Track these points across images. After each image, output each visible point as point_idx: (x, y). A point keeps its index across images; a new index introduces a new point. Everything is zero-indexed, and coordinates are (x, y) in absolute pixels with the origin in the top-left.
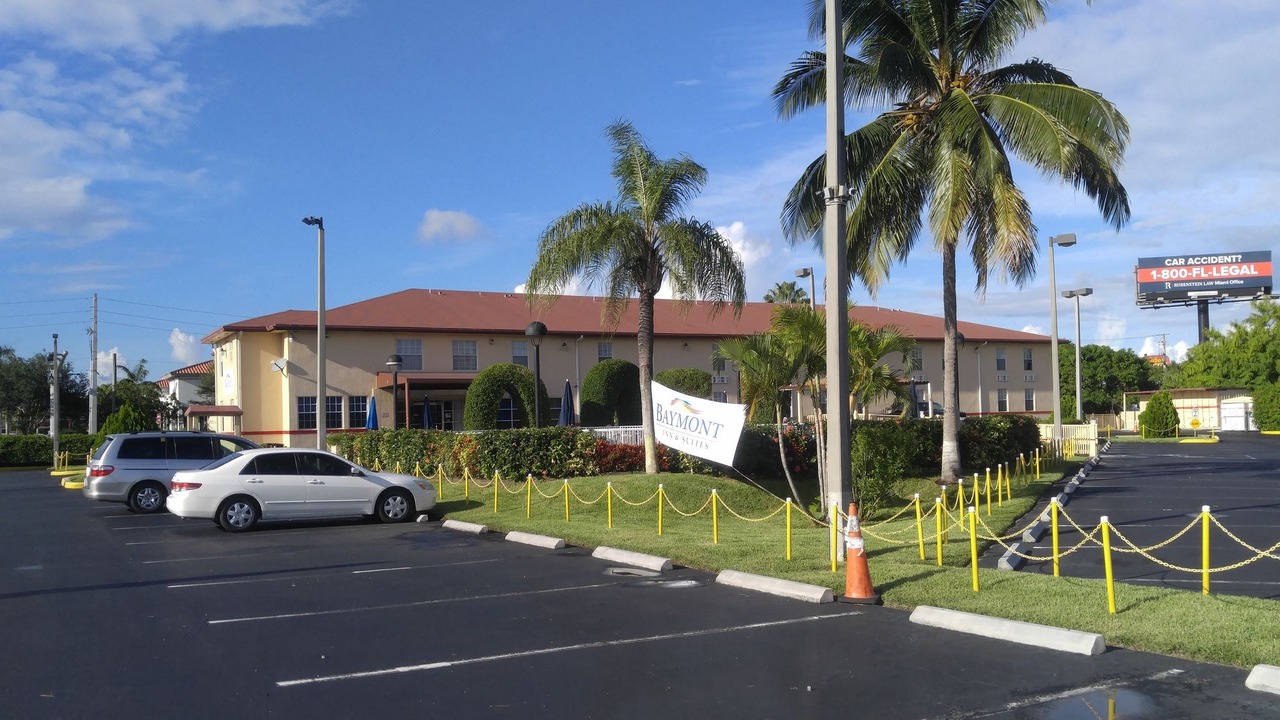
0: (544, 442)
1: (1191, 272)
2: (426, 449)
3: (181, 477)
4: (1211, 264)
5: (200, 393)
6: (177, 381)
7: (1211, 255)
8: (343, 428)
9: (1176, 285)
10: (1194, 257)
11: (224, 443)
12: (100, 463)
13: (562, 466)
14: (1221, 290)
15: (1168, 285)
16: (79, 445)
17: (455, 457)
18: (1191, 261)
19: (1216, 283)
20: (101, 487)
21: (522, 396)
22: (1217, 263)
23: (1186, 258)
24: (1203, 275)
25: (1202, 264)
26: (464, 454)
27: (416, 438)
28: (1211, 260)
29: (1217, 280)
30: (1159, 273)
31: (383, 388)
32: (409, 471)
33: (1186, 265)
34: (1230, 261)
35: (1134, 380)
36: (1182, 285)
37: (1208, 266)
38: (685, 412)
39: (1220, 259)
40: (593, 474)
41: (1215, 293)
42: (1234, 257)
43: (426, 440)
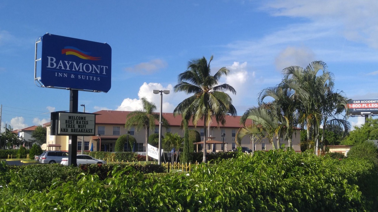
0: (128, 155)
1: (362, 105)
2: (105, 156)
3: (63, 159)
4: (368, 103)
5: (32, 137)
6: (23, 133)
7: (368, 100)
8: (89, 150)
9: (357, 110)
10: (363, 100)
11: (66, 154)
12: (44, 157)
13: (131, 160)
14: (372, 112)
15: (354, 110)
16: (3, 153)
17: (111, 157)
18: (362, 102)
19: (370, 109)
20: (44, 161)
21: (130, 143)
22: (371, 103)
23: (361, 101)
24: (366, 107)
25: (365, 103)
26: (112, 157)
27: (103, 154)
28: (368, 102)
29: (370, 108)
30: (352, 105)
31: (94, 140)
32: (102, 159)
33: (360, 103)
34: (374, 102)
35: (333, 141)
36: (359, 110)
37: (368, 104)
38: (153, 150)
39: (371, 102)
40: (137, 161)
41: (370, 113)
42: (376, 101)
43: (105, 154)
